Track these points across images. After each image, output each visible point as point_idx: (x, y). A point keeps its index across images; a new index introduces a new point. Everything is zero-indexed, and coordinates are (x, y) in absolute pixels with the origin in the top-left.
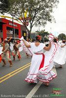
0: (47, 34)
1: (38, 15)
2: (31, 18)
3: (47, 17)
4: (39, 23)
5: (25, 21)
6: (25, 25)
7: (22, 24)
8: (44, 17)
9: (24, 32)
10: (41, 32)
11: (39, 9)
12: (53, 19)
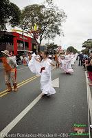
0: (56, 46)
1: (48, 28)
3: (56, 30)
4: (49, 36)
5: (35, 34)
6: (35, 38)
8: (54, 30)
9: (34, 45)
10: (51, 45)
11: (48, 23)
12: (61, 32)
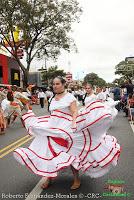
0: (61, 73)
1: (42, 36)
2: (29, 43)
3: (61, 40)
4: (46, 53)
5: (17, 48)
6: (16, 56)
7: (9, 55)
8: (55, 40)
9: (14, 71)
10: (50, 70)
11: (43, 24)
12: (72, 44)
